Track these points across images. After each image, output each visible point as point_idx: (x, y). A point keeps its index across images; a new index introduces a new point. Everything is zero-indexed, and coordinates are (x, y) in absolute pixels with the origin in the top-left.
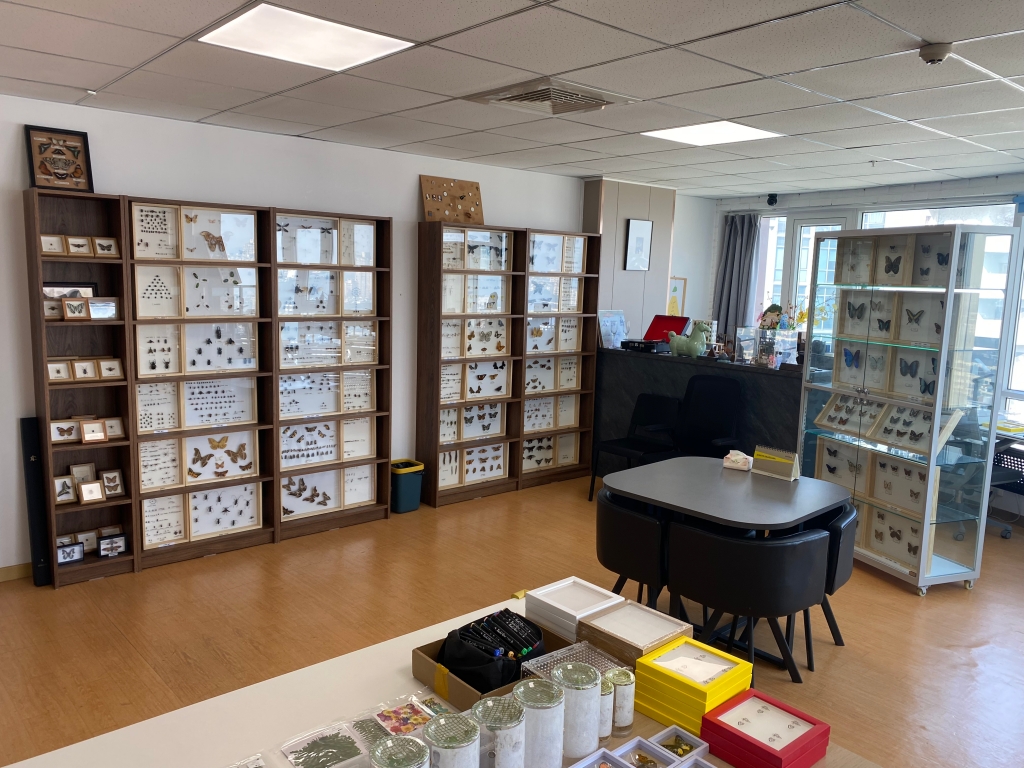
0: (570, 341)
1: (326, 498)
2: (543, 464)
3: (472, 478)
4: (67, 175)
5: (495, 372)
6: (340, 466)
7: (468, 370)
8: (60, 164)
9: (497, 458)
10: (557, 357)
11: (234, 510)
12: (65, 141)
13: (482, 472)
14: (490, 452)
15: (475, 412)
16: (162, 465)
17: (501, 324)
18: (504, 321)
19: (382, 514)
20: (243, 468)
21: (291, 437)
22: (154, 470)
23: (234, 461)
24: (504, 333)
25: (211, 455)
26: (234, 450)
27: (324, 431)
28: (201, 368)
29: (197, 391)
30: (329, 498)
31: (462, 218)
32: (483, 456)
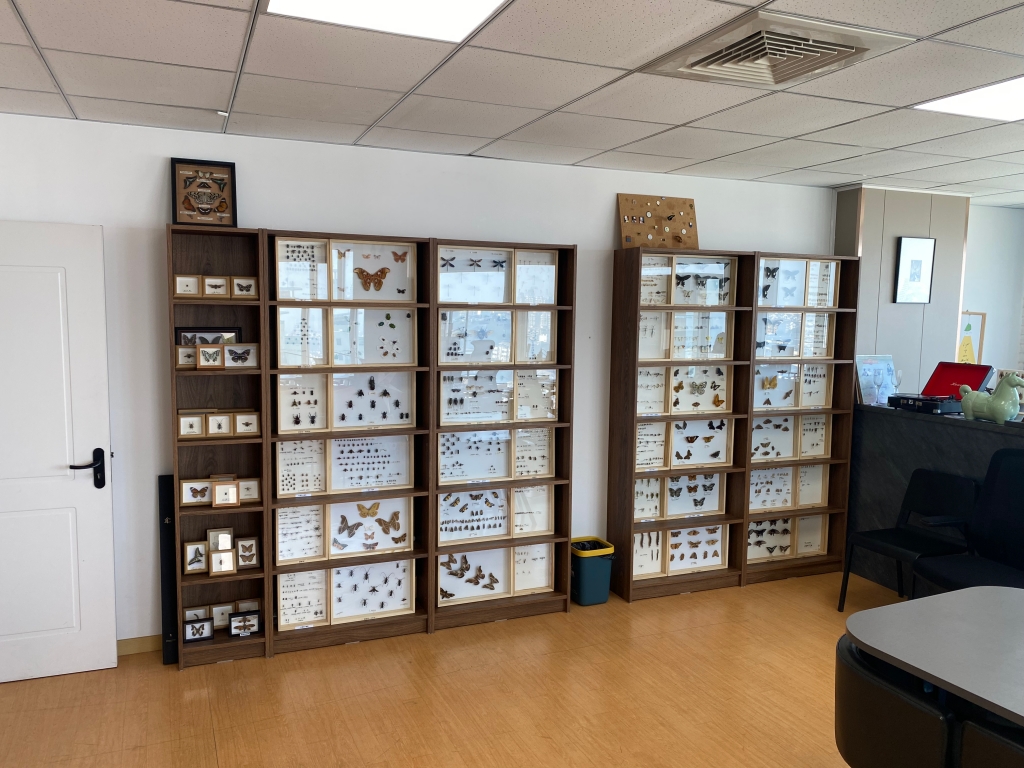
0: (816, 395)
1: (493, 580)
2: (777, 553)
3: (678, 567)
4: (211, 209)
5: (710, 433)
6: (509, 543)
7: (673, 429)
8: (205, 199)
9: (713, 542)
10: (797, 415)
11: (383, 590)
12: (211, 174)
13: (693, 560)
14: (703, 534)
15: (684, 482)
16: (304, 534)
17: (719, 372)
18: (724, 369)
19: (561, 607)
20: (396, 540)
21: (452, 505)
22: (294, 540)
23: (386, 531)
24: (724, 386)
25: (360, 524)
26: (387, 518)
27: (491, 499)
28: (352, 424)
29: (347, 449)
30: (497, 581)
31: (669, 242)
32: (694, 539)
